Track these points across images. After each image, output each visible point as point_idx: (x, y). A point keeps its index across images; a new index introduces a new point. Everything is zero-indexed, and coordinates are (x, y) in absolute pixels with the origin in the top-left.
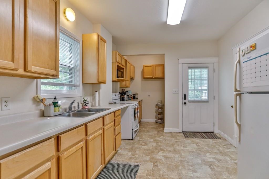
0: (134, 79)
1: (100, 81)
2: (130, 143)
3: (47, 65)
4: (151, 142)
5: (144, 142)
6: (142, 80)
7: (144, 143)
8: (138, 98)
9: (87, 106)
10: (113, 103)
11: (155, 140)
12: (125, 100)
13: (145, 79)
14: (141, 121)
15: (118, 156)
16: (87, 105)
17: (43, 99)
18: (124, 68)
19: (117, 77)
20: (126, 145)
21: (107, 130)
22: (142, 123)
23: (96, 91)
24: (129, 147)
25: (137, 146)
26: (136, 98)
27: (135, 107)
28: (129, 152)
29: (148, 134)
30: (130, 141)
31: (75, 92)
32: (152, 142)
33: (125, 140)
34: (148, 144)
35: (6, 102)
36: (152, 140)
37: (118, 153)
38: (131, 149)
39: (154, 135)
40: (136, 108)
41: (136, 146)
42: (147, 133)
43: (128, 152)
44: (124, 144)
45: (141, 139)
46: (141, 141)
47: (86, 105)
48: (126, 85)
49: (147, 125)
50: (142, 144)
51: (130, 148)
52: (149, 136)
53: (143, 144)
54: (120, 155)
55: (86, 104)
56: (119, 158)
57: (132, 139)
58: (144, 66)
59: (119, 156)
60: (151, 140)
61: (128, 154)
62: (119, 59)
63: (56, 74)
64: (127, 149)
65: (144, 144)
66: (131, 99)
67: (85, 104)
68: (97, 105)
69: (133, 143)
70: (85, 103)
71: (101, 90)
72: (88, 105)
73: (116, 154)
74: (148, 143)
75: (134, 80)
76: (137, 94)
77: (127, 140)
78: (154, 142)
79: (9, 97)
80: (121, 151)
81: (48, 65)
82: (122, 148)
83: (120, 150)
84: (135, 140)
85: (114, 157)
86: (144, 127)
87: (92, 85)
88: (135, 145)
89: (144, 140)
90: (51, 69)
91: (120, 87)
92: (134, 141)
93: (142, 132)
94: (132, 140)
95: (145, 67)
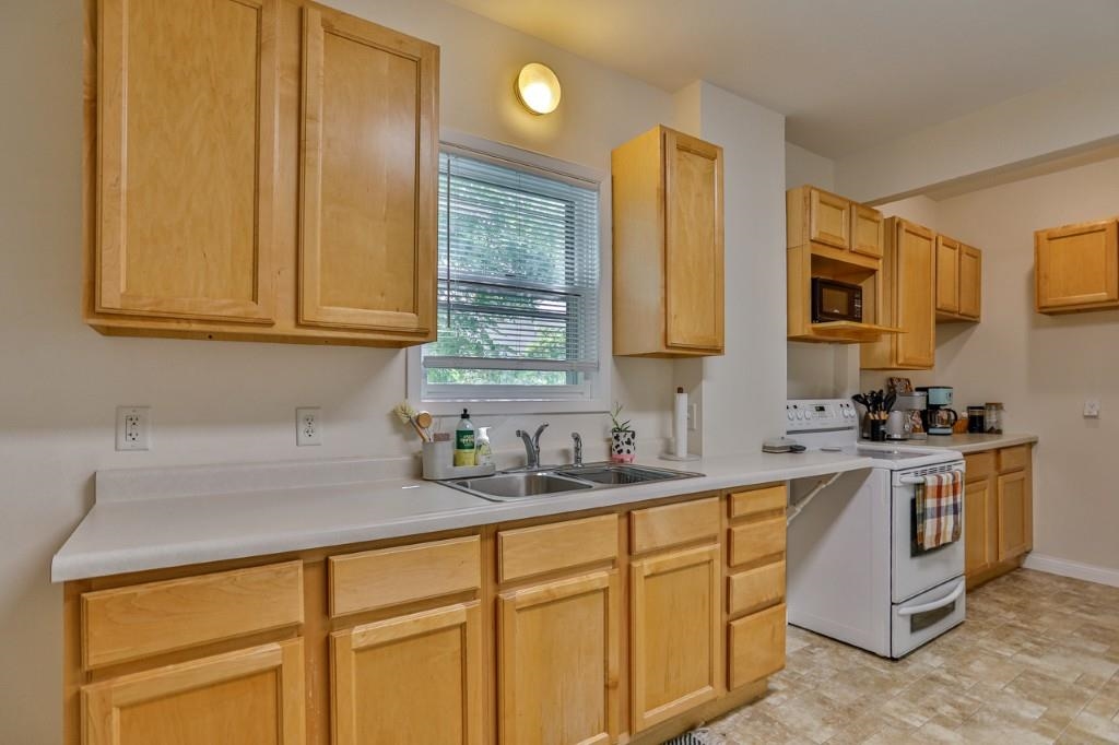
0: (977, 322)
1: (675, 340)
2: (867, 674)
3: (379, 297)
4: (1014, 719)
5: (961, 700)
6: (1035, 325)
7: (953, 705)
8: (1005, 427)
9: (625, 453)
10: (785, 447)
11: (1063, 723)
12: (895, 436)
13: (1051, 313)
14: (1025, 565)
15: (750, 720)
16: (625, 447)
17: (419, 416)
18: (878, 265)
19: (814, 318)
20: (835, 677)
21: (653, 575)
22: (1031, 577)
23: (680, 390)
24: (843, 695)
25: (897, 710)
26: (988, 427)
27: (920, 479)
28: (826, 722)
29: (1026, 658)
30: (869, 664)
31: (582, 393)
32: (1024, 723)
33: (844, 650)
34: (983, 724)
35: (310, 421)
36: (1031, 712)
37: (762, 702)
38: (849, 710)
39: (1070, 680)
40: (920, 486)
41: (890, 705)
42: (1024, 651)
43: (817, 724)
44: (828, 672)
45: (949, 677)
46: (942, 690)
47: (621, 447)
48: (894, 355)
49: (1062, 598)
50: (934, 709)
51: (845, 703)
52: (1028, 673)
53: (946, 710)
54: (767, 719)
55: (620, 443)
56: (748, 730)
57: (885, 658)
58: (1046, 241)
59: (758, 723)
60: (1028, 704)
61: (809, 734)
62: (828, 225)
63: (416, 326)
64: (823, 701)
65: (956, 711)
66: (950, 431)
67: (615, 443)
68: (682, 451)
69: (883, 685)
70: (617, 438)
71: (706, 386)
72: (630, 448)
73: (750, 708)
74: (986, 717)
75: (979, 327)
76: (998, 406)
77: (859, 652)
78: (1044, 732)
79: (318, 408)
80: (783, 702)
81: (382, 295)
82: (797, 687)
83: (784, 691)
84: (909, 669)
85: (730, 719)
86: (1020, 608)
87: (672, 360)
88: (890, 697)
89: (967, 686)
90: (398, 310)
91: (861, 369)
92: (898, 671)
93: (984, 633)
94: (888, 663)
95: (1050, 239)
